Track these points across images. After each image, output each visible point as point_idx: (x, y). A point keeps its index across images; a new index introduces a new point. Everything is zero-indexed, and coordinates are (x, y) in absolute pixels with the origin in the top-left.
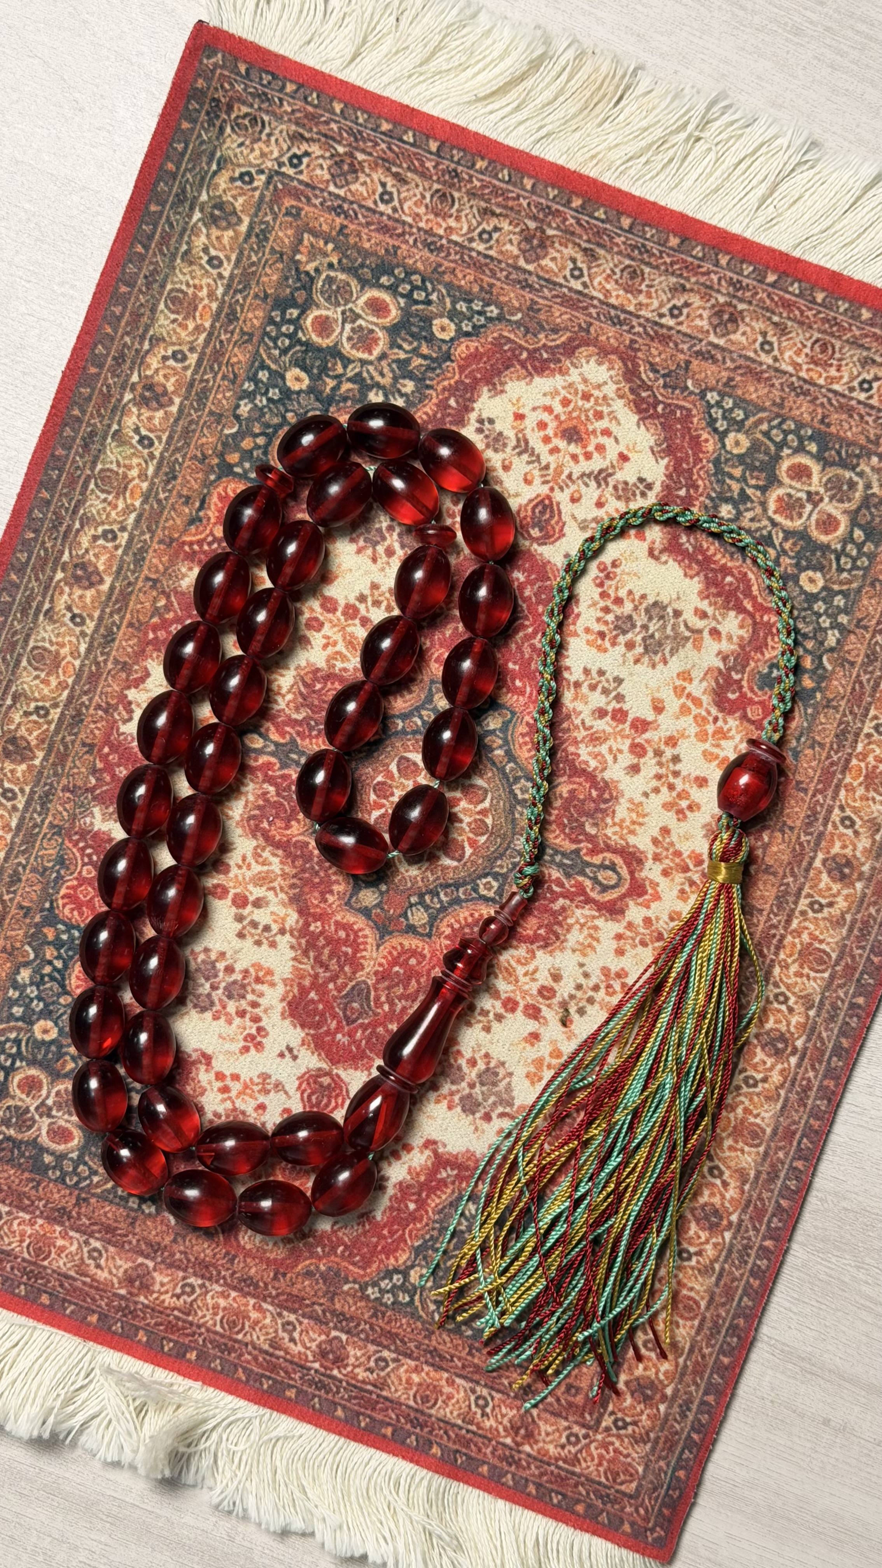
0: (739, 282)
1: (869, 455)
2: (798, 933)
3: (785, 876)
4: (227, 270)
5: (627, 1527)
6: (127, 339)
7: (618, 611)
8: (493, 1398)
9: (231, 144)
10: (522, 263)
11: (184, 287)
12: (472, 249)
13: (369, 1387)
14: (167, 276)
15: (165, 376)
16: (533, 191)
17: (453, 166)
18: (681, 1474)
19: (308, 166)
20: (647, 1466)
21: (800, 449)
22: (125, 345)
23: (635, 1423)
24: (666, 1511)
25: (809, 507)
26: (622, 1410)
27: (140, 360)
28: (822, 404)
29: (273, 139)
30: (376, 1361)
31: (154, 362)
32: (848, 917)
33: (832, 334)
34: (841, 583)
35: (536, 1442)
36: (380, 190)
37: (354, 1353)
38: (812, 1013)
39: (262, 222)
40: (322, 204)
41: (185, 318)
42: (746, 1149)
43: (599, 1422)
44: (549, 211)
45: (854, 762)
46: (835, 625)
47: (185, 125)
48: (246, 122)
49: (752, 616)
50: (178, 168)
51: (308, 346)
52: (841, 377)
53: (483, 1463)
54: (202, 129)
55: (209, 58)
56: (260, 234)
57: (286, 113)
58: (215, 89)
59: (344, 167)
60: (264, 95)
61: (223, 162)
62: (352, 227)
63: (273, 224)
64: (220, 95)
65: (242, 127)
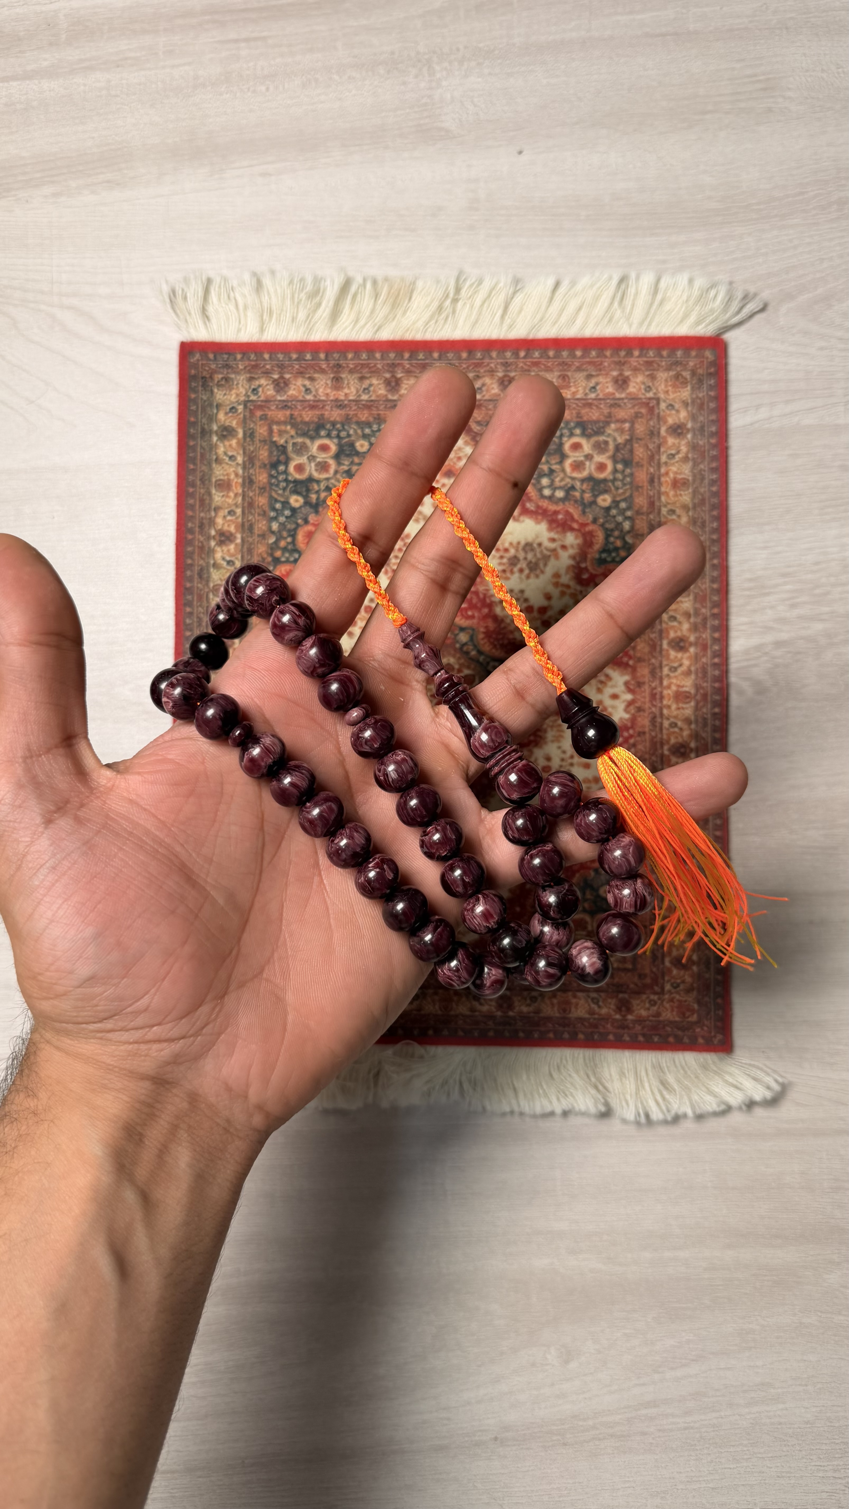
0: (507, 363)
1: (607, 423)
2: (669, 687)
4: (240, 459)
5: (701, 1041)
6: (202, 514)
7: (507, 555)
9: (219, 395)
10: (390, 397)
11: (222, 477)
12: (362, 400)
13: (532, 1015)
14: (211, 475)
15: (229, 526)
16: (382, 358)
17: (337, 362)
18: (719, 1000)
19: (263, 391)
20: (699, 1002)
21: (572, 435)
22: (202, 518)
25: (587, 463)
26: (674, 978)
27: (212, 522)
28: (574, 409)
31: (219, 521)
32: (693, 669)
33: (565, 370)
34: (620, 495)
36: (304, 389)
37: (517, 1000)
38: (693, 726)
39: (250, 429)
40: (277, 407)
41: (228, 493)
44: (394, 366)
46: (627, 518)
47: (193, 396)
49: (579, 530)
50: (197, 419)
51: (296, 482)
52: (578, 391)
53: (608, 1033)
54: (202, 394)
55: (193, 358)
56: (250, 435)
57: (241, 370)
58: (202, 372)
59: (281, 385)
60: (227, 365)
61: (218, 406)
62: (296, 413)
63: (255, 428)
64: (205, 374)
65: (222, 386)
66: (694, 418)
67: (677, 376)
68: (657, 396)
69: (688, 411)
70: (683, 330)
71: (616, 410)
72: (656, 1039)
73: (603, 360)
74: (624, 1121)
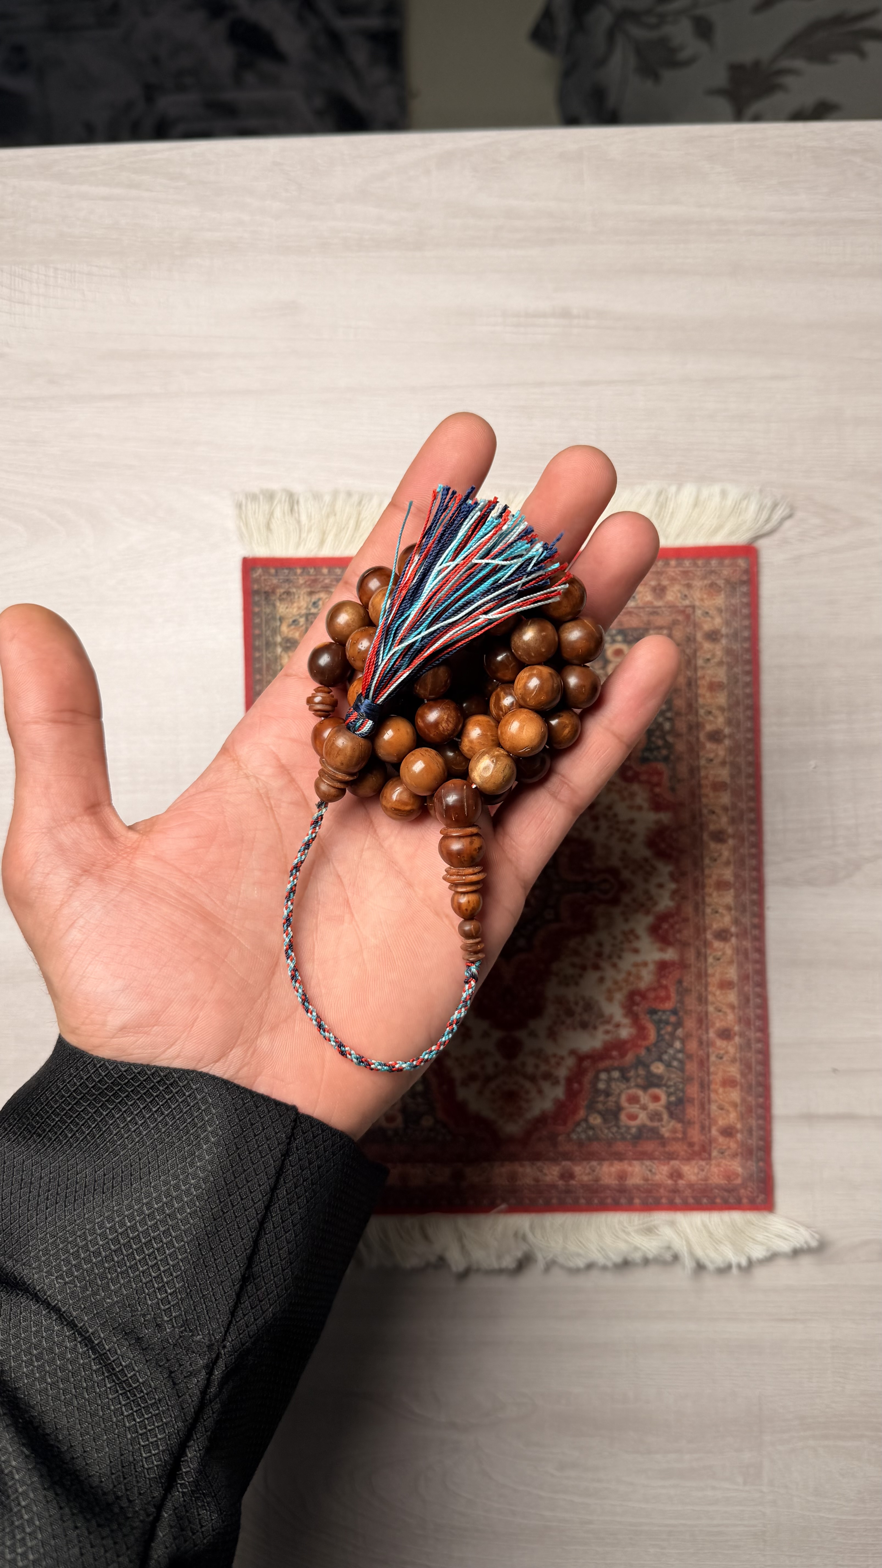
3: (692, 851)
5: (745, 1201)
8: (654, 1163)
9: (282, 609)
13: (592, 1183)
18: (761, 1164)
20: (743, 1166)
23: (729, 1148)
24: (762, 1185)
26: (720, 1145)
29: (301, 599)
30: (590, 1168)
32: (732, 859)
35: (684, 1177)
37: (577, 1169)
38: (733, 913)
42: (728, 991)
43: (710, 1155)
45: (703, 782)
47: (256, 610)
48: (285, 596)
50: (261, 631)
53: (662, 1198)
54: (265, 608)
55: (255, 573)
57: (302, 585)
58: (264, 587)
60: (288, 580)
61: (281, 619)
64: (267, 588)
65: (284, 599)
66: (728, 624)
67: (712, 585)
68: (693, 604)
69: (722, 618)
70: (718, 540)
71: (655, 617)
72: (705, 1201)
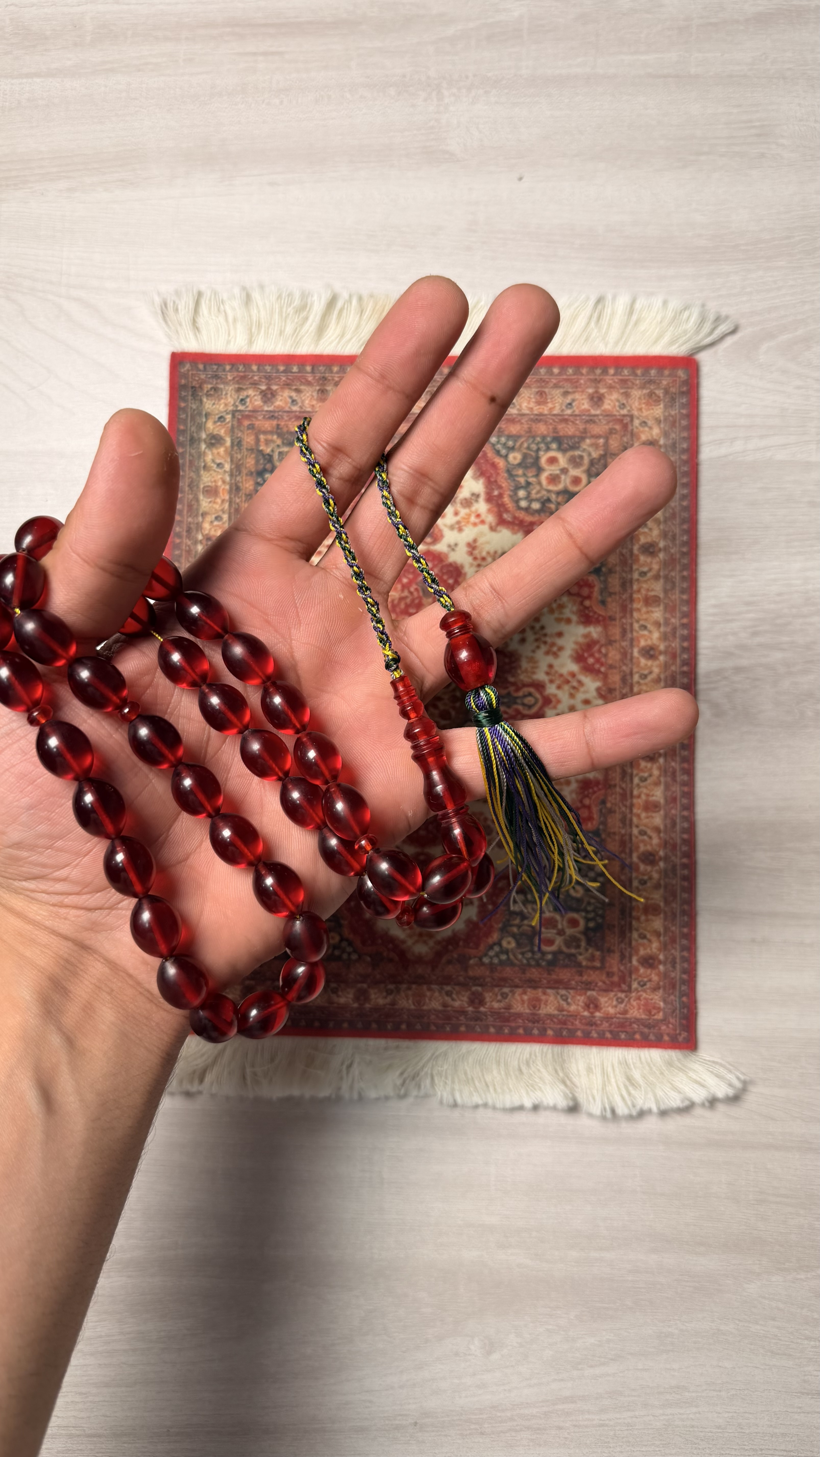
1: (583, 439)
3: (620, 667)
4: (227, 467)
5: (666, 1038)
6: (190, 519)
8: (569, 993)
9: (208, 405)
11: (210, 484)
13: (502, 1010)
14: (199, 481)
17: (322, 375)
18: (684, 999)
19: (251, 401)
20: (665, 1001)
21: (548, 449)
22: (190, 523)
23: (650, 980)
24: (684, 1022)
25: (563, 477)
26: (640, 976)
27: (199, 527)
28: (551, 424)
29: (229, 395)
30: (502, 995)
31: (206, 526)
33: (542, 387)
35: (601, 1009)
36: (290, 401)
37: (488, 996)
39: (237, 438)
40: (264, 417)
41: (215, 499)
42: (654, 815)
43: (630, 986)
47: (183, 405)
48: (212, 392)
50: (187, 427)
52: (555, 406)
53: (577, 1030)
54: (191, 403)
55: (184, 368)
56: (237, 444)
57: (230, 380)
58: (192, 382)
59: (268, 396)
60: (216, 376)
61: (207, 415)
62: (283, 424)
63: (242, 436)
64: (194, 384)
65: (211, 395)
66: (666, 434)
67: (651, 394)
68: (631, 413)
69: (660, 428)
70: (657, 350)
71: (592, 426)
72: (623, 1036)
73: (580, 377)
74: (590, 1115)
